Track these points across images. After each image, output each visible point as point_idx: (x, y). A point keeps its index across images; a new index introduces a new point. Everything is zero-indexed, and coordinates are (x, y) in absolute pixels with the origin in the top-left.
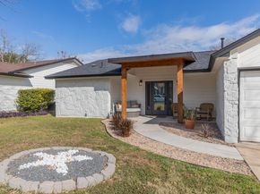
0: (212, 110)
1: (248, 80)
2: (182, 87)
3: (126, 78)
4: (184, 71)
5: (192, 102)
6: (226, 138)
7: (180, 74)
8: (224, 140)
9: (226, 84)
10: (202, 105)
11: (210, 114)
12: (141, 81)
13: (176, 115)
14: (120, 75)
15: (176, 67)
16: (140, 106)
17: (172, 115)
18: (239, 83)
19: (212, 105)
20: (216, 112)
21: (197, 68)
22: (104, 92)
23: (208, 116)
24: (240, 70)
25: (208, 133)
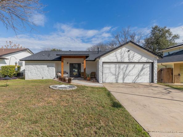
0: (95, 74)
1: (105, 65)
2: (85, 66)
3: (63, 62)
4: (86, 61)
5: (88, 72)
6: (100, 82)
7: (85, 61)
8: (99, 82)
9: (100, 66)
10: (92, 72)
11: (94, 76)
12: (68, 63)
13: (82, 77)
14: (61, 61)
15: (83, 59)
16: (67, 73)
17: (80, 77)
18: (103, 66)
19: (95, 73)
20: (96, 75)
21: (90, 59)
22: (52, 68)
23: (94, 77)
24: (103, 62)
25: (95, 81)
